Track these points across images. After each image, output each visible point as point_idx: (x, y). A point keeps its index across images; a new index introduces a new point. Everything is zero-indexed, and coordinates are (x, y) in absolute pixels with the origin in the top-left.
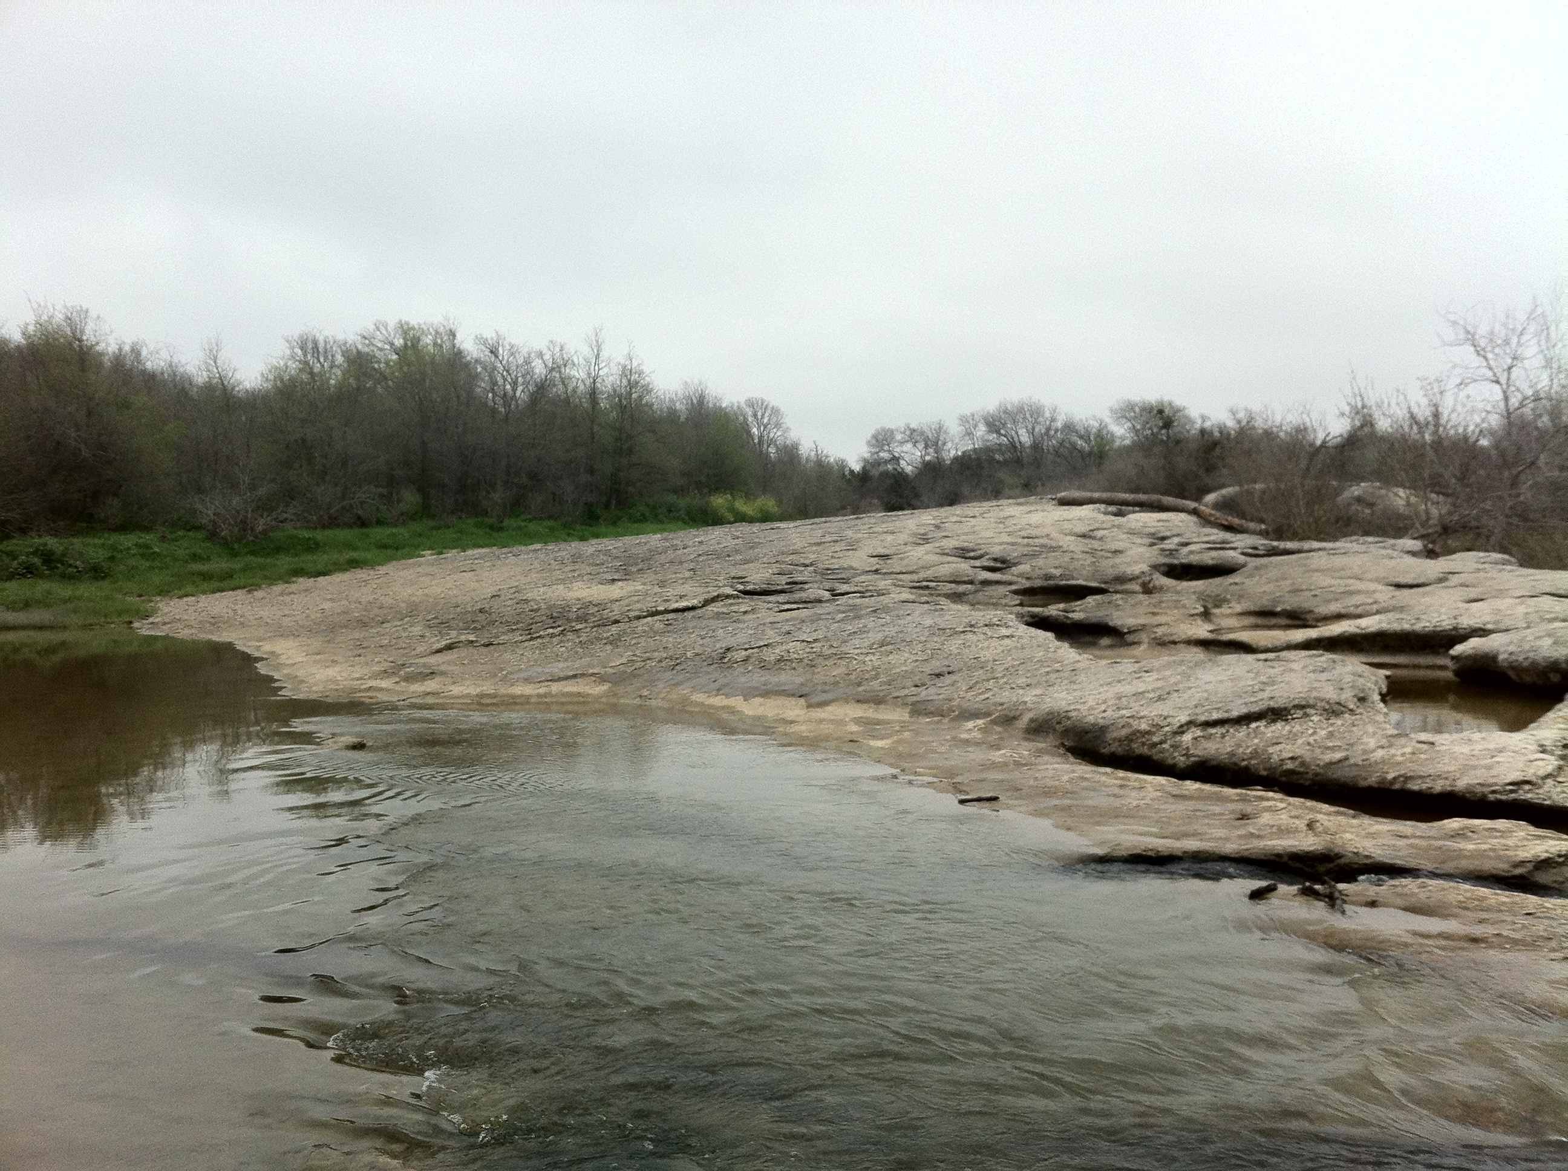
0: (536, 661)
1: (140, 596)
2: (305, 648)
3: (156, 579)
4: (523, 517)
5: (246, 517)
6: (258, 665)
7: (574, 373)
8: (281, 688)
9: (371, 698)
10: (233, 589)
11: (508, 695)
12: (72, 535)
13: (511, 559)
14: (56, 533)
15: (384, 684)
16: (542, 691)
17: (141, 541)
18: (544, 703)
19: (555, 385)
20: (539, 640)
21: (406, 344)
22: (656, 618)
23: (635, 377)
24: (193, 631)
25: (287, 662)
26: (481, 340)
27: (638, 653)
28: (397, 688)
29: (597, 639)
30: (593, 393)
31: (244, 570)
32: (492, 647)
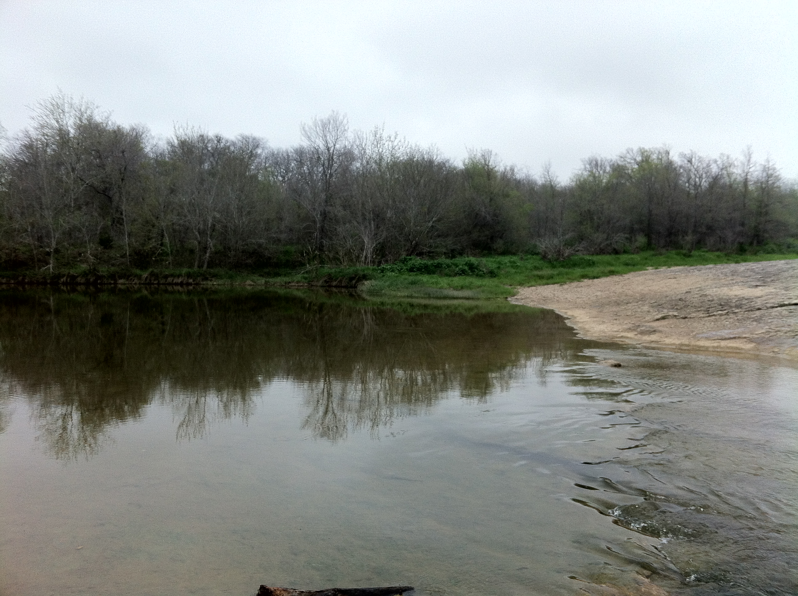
0: (711, 328)
1: (511, 285)
2: (588, 314)
3: (518, 278)
4: (703, 250)
5: (560, 249)
6: (566, 321)
7: (735, 170)
8: (577, 334)
9: (622, 341)
10: (554, 284)
11: (696, 346)
12: (481, 257)
13: (697, 272)
14: (475, 255)
15: (630, 335)
16: (716, 345)
17: (512, 260)
18: (717, 352)
19: (724, 178)
20: (713, 317)
21: (642, 159)
22: (783, 308)
23: (770, 172)
24: (535, 303)
25: (580, 321)
26: (683, 155)
27: (772, 327)
28: (636, 337)
29: (748, 318)
30: (746, 182)
31: (558, 275)
32: (687, 320)
